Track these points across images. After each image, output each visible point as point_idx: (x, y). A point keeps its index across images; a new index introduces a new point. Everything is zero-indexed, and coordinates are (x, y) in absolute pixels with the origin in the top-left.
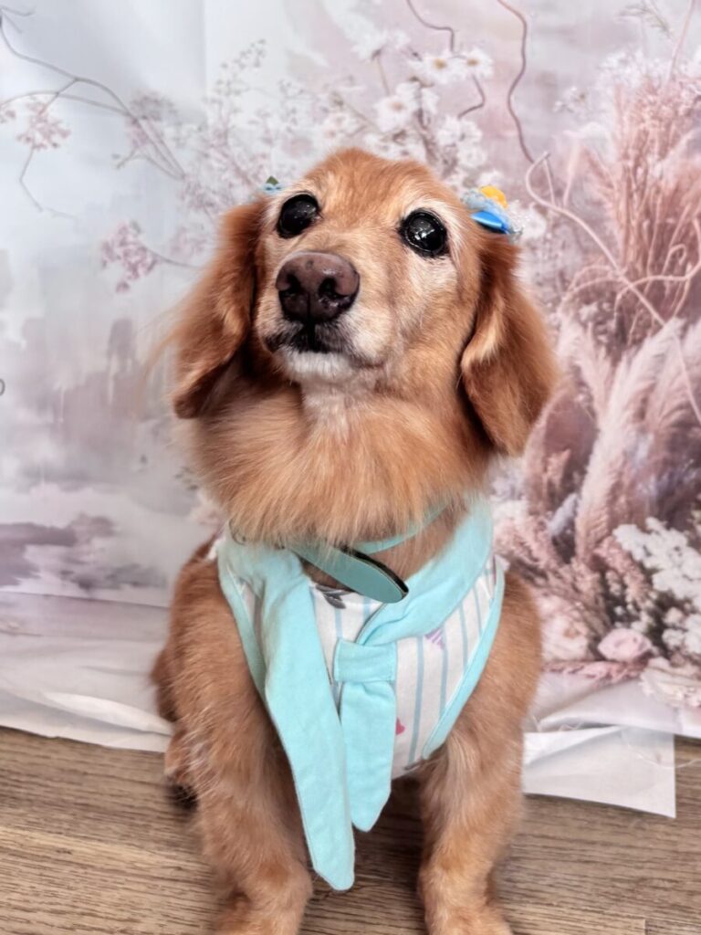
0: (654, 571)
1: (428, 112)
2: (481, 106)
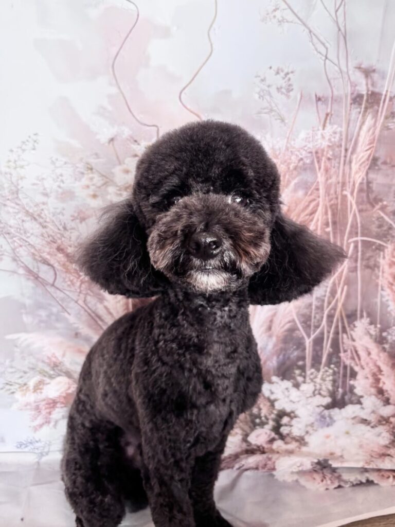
0: (276, 400)
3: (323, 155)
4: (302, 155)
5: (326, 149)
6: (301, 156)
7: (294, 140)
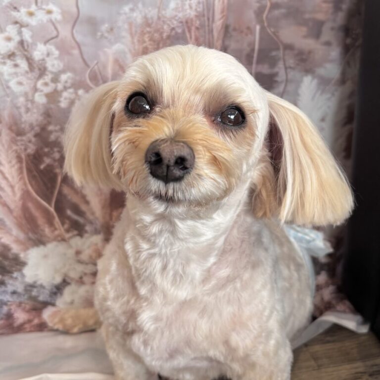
1: (27, 41)
2: (57, 37)
3: (192, 25)
4: (173, 24)
5: (194, 19)
6: (172, 26)
7: (165, 10)
